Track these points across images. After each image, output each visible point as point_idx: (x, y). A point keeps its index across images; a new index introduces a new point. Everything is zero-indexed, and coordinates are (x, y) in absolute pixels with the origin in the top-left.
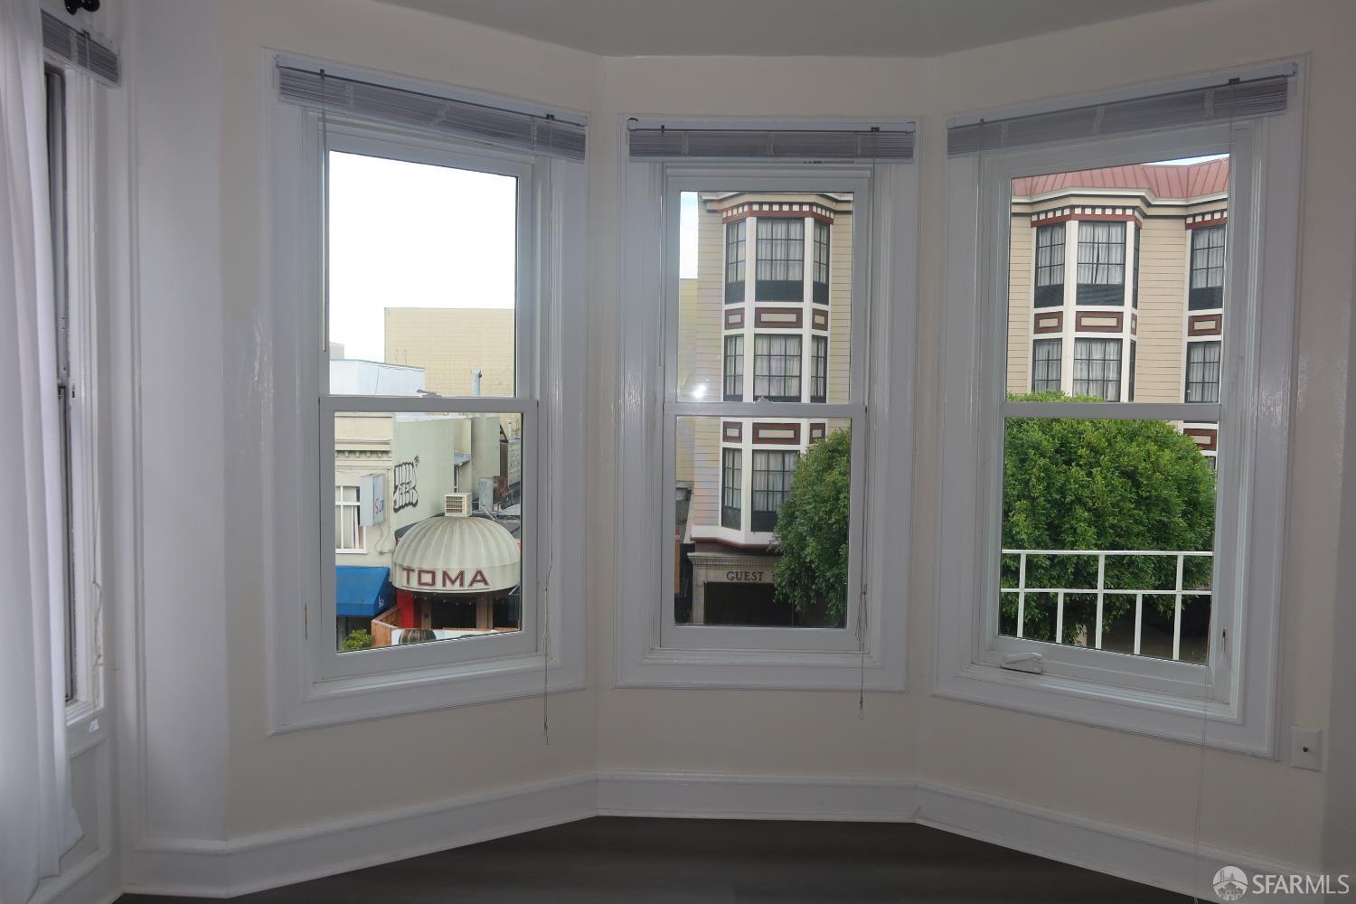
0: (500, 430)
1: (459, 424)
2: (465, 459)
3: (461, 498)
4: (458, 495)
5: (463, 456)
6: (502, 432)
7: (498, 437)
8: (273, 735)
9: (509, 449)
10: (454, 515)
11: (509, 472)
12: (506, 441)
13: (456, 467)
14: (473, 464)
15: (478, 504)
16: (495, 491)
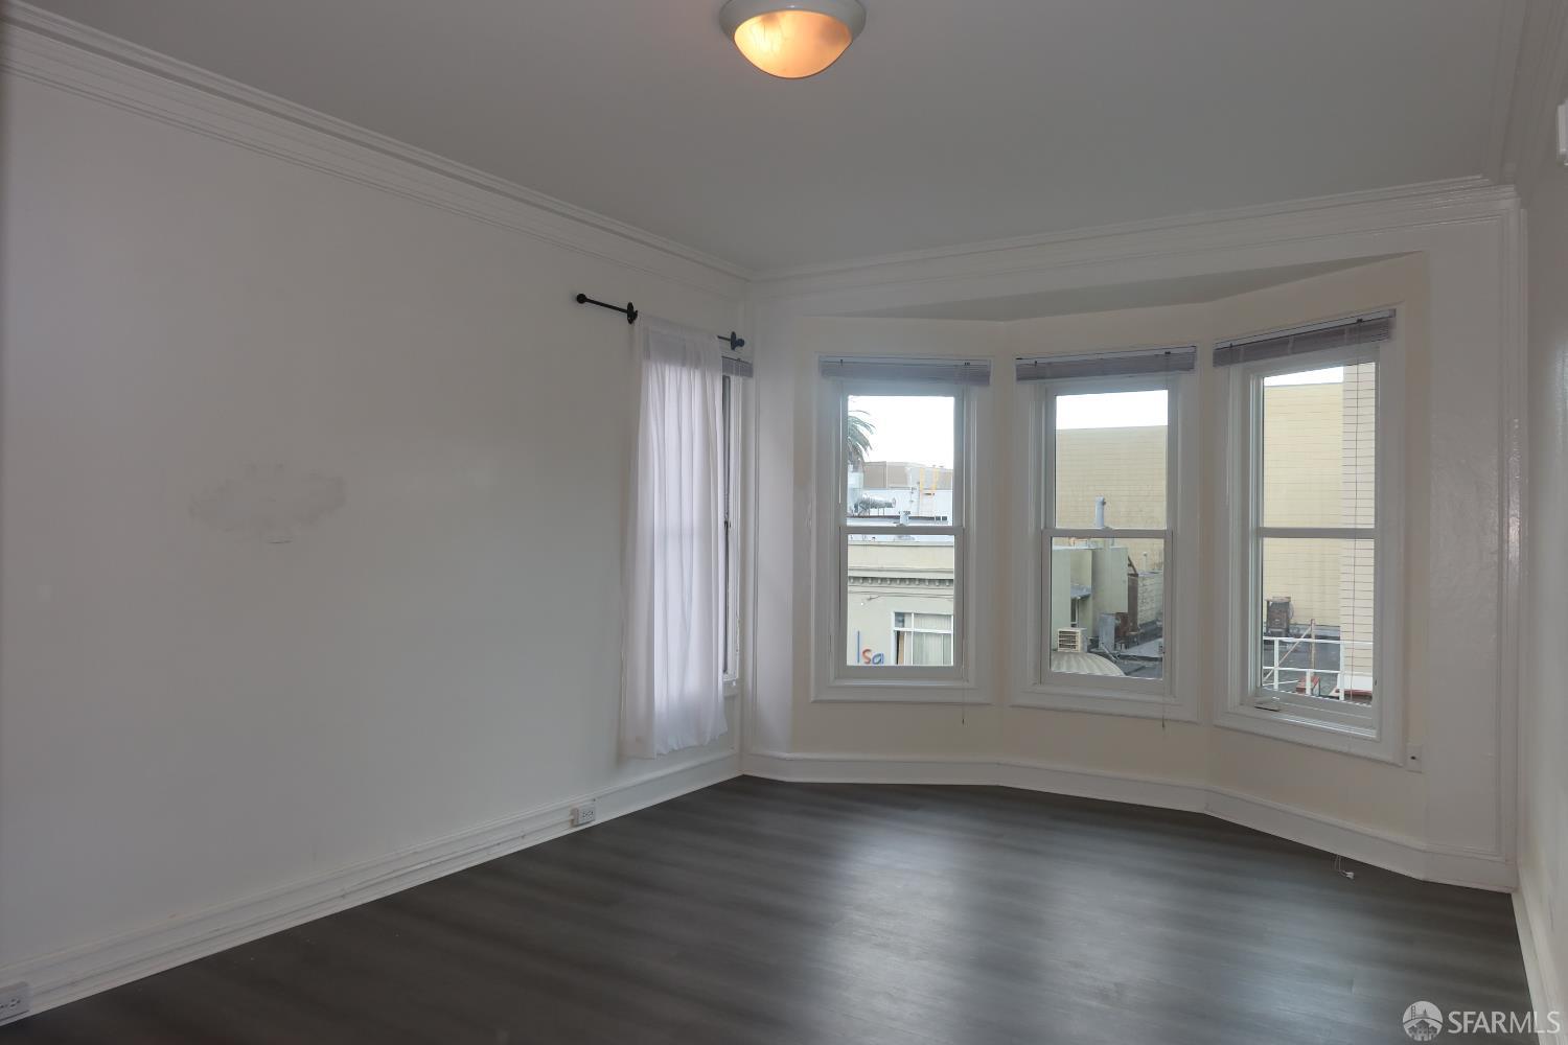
0: (1128, 562)
1: (1079, 553)
2: (1085, 593)
3: (1074, 633)
4: (1073, 630)
5: (1082, 589)
6: (1131, 565)
7: (1126, 570)
8: (815, 702)
9: (1140, 584)
10: (1067, 650)
11: (1139, 609)
12: (1136, 575)
13: (1074, 602)
14: (1094, 598)
15: (1098, 641)
16: (1117, 629)
